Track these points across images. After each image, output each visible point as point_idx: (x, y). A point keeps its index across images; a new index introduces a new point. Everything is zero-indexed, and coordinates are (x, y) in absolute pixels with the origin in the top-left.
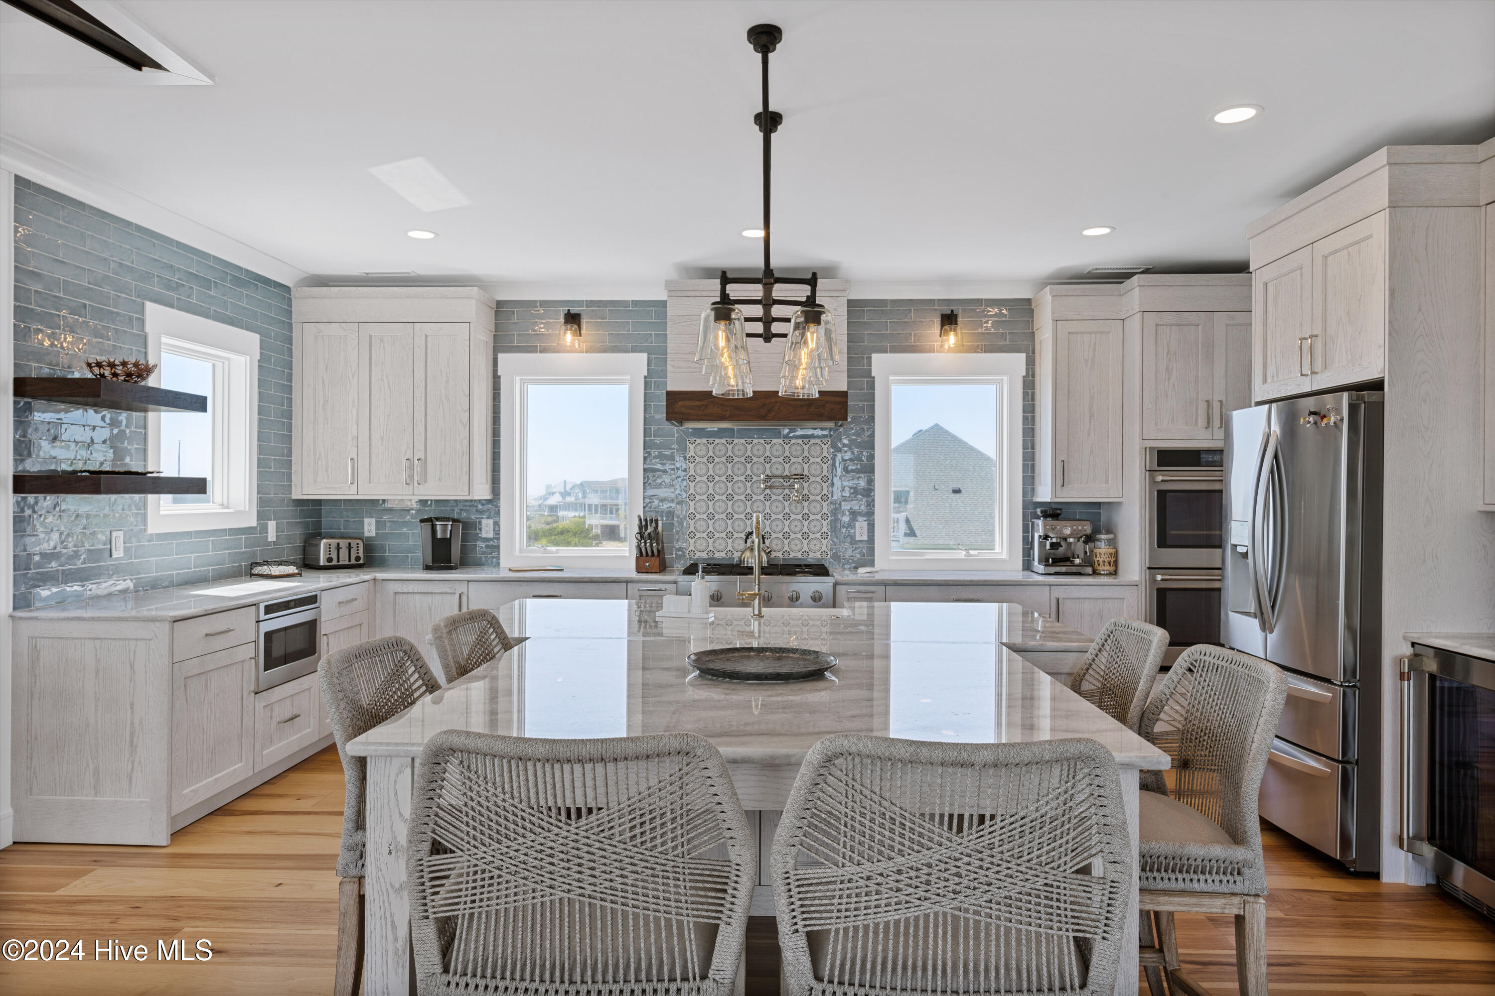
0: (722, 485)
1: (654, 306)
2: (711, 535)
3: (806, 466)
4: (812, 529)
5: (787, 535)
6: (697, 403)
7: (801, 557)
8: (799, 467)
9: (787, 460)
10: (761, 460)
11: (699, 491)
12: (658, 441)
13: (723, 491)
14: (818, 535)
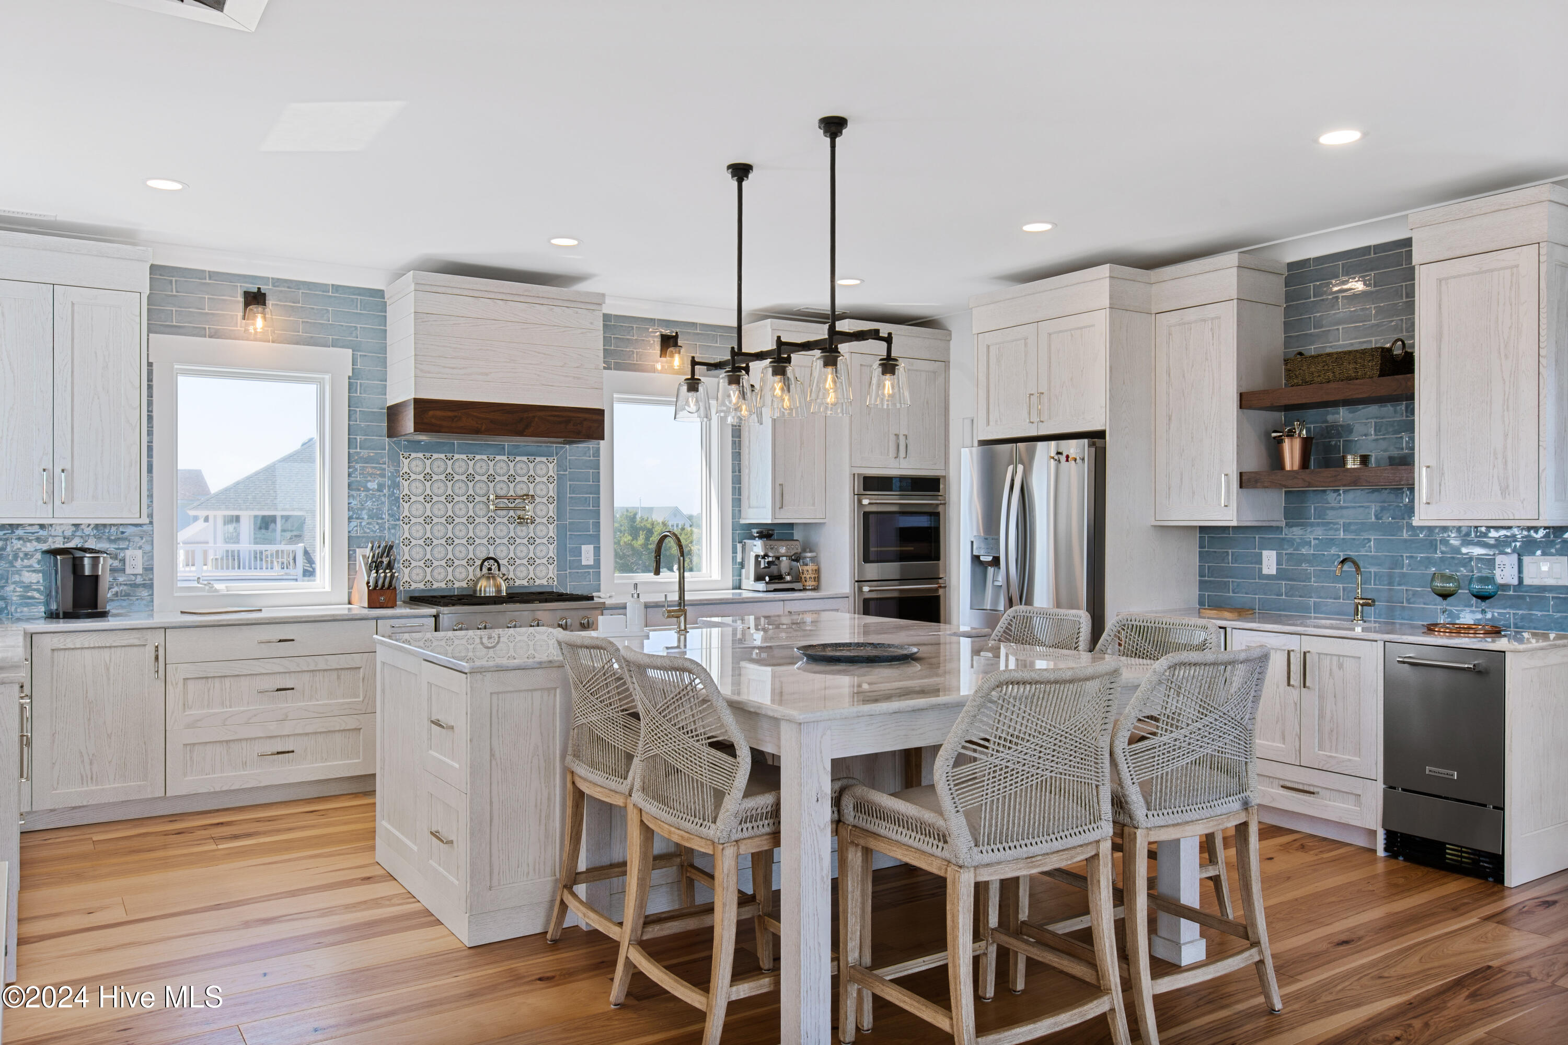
0: (441, 506)
1: (359, 294)
2: (428, 563)
3: (531, 486)
4: (538, 554)
5: (512, 561)
6: (450, 414)
7: (526, 584)
8: (524, 486)
9: (512, 478)
10: (484, 478)
11: (414, 513)
12: (364, 453)
13: (442, 513)
14: (545, 561)
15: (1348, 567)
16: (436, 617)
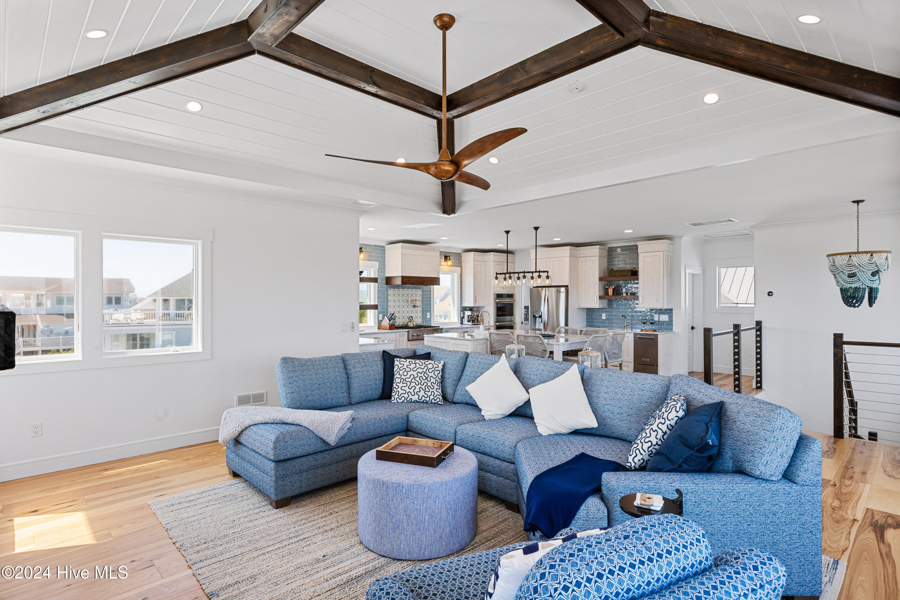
0: (397, 303)
1: (379, 247)
5: (414, 317)
8: (415, 297)
9: (412, 295)
10: (406, 295)
11: (391, 305)
12: (381, 289)
14: (420, 317)
15: (624, 317)
16: (408, 332)
